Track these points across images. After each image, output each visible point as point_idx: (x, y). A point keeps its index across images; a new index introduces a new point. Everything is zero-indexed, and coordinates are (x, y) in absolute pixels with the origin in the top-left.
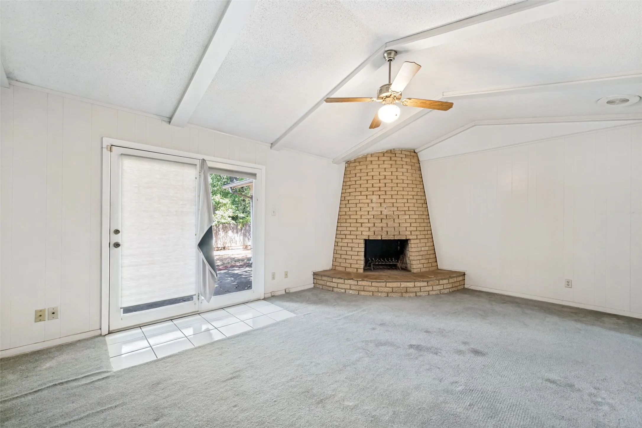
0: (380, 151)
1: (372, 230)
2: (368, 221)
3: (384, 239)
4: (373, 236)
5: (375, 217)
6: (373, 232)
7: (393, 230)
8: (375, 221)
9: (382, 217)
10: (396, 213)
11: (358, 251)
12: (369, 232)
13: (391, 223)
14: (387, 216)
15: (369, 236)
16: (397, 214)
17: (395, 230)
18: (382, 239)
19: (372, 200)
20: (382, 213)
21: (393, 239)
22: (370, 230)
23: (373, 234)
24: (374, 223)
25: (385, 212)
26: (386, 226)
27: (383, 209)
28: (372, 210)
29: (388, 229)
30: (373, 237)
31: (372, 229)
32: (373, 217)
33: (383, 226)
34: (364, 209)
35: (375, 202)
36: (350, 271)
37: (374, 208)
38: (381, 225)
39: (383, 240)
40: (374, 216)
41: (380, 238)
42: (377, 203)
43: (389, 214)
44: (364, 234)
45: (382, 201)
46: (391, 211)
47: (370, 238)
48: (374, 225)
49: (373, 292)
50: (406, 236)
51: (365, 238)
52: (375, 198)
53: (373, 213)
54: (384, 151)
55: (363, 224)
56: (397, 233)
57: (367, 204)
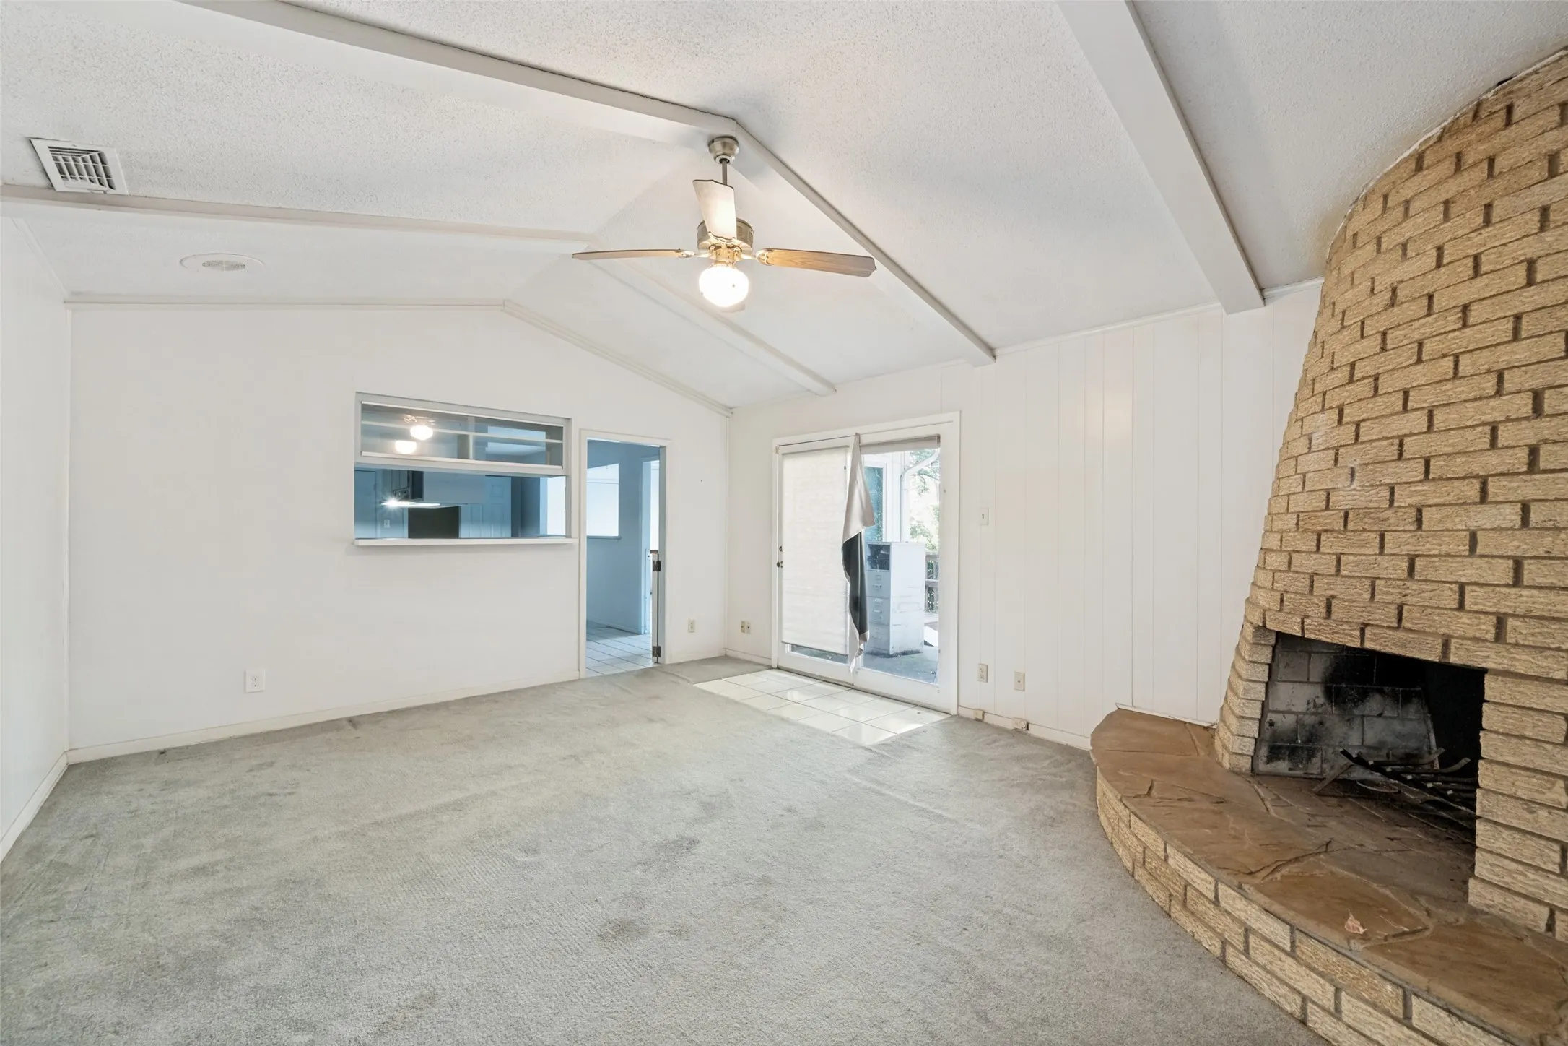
1: (1279, 585)
2: (1280, 544)
5: (1301, 524)
7: (1367, 596)
8: (1297, 542)
9: (1324, 520)
10: (1405, 498)
14: (1350, 516)
16: (1409, 501)
17: (1377, 598)
19: (1310, 440)
20: (1333, 499)
24: (1291, 555)
26: (1332, 571)
27: (1342, 481)
29: (1339, 588)
31: (1281, 583)
32: (1295, 521)
34: (1285, 484)
35: (1320, 447)
40: (1298, 517)
43: (1364, 505)
45: (1348, 435)
46: (1377, 486)
48: (1290, 562)
50: (1446, 645)
52: (1323, 426)
55: (1267, 557)
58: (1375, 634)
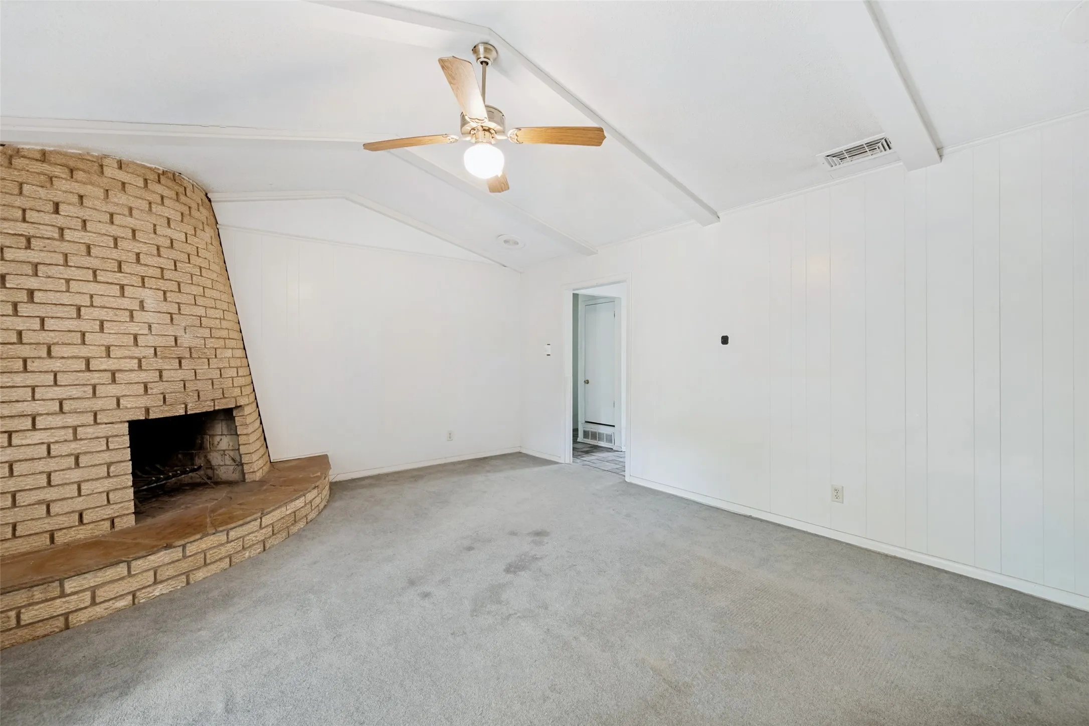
0: (149, 165)
1: (155, 391)
2: (137, 365)
3: (192, 412)
4: (161, 408)
5: (158, 353)
6: (162, 396)
7: (211, 387)
8: (159, 363)
9: (179, 352)
10: (209, 343)
11: (108, 461)
12: (145, 397)
13: (202, 368)
14: (193, 351)
15: (147, 410)
16: (211, 345)
18: (186, 411)
19: (142, 302)
20: (179, 342)
21: (212, 409)
22: (150, 391)
23: (162, 403)
24: (161, 372)
25: (186, 340)
26: (194, 378)
27: (181, 333)
28: (146, 331)
29: (200, 385)
30: (162, 411)
31: (155, 389)
32: (153, 352)
33: (186, 378)
34: (116, 326)
35: (153, 310)
36: (78, 536)
37: (153, 326)
38: (180, 375)
39: (190, 414)
40: (155, 350)
41: (182, 412)
42: (159, 312)
43: (195, 345)
44: (129, 406)
45: (174, 309)
46: (197, 337)
47: (152, 416)
48: (161, 376)
49: (230, 557)
50: (236, 400)
51: (135, 418)
52: (151, 298)
53: (152, 340)
54: (158, 169)
55: (117, 375)
56: (218, 394)
57: (127, 313)
58: (218, 403)
